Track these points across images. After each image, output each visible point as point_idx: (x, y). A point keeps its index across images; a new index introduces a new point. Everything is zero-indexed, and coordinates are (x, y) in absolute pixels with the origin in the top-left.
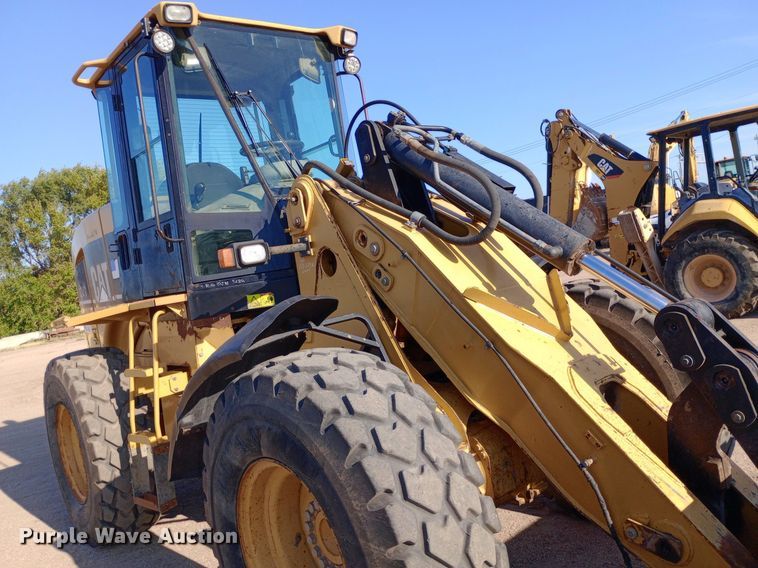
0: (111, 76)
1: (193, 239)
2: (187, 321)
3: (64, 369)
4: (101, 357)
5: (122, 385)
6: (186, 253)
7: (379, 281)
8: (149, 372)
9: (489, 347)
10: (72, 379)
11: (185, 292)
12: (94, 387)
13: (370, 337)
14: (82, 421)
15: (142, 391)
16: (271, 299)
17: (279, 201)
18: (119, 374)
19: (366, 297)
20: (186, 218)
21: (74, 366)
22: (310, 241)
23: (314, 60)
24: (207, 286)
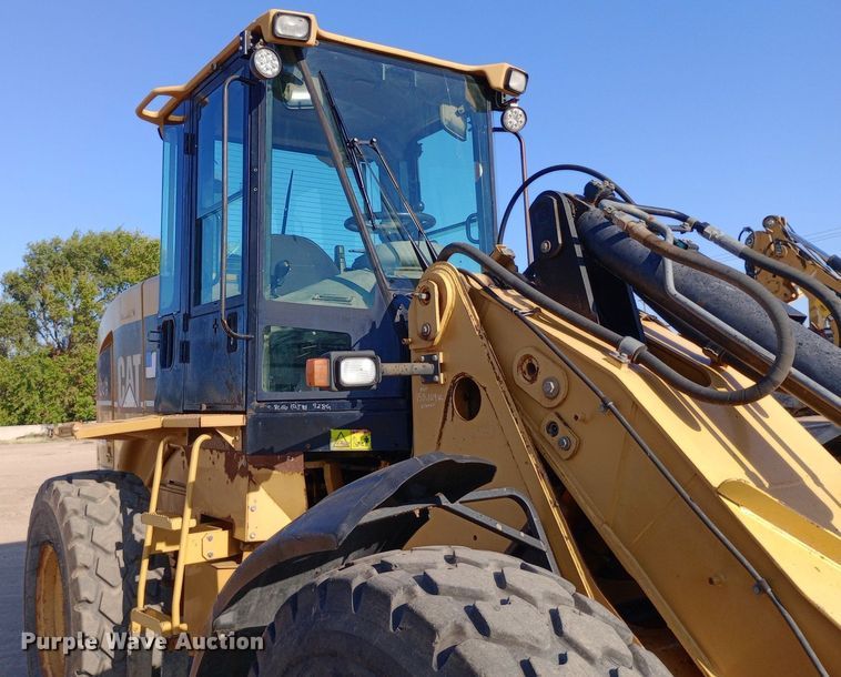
0: (187, 110)
1: (266, 337)
2: (239, 455)
3: (62, 495)
4: (113, 485)
5: (134, 531)
6: (254, 356)
7: (554, 440)
8: (176, 524)
9: (762, 590)
10: (69, 512)
11: (244, 413)
12: (98, 529)
13: (531, 531)
14: (73, 577)
15: (162, 547)
16: (366, 440)
17: (396, 298)
18: (132, 514)
19: (528, 462)
20: (261, 306)
21: (75, 493)
22: (441, 361)
23: (462, 108)
24: (276, 407)
